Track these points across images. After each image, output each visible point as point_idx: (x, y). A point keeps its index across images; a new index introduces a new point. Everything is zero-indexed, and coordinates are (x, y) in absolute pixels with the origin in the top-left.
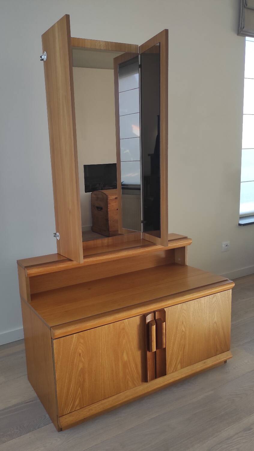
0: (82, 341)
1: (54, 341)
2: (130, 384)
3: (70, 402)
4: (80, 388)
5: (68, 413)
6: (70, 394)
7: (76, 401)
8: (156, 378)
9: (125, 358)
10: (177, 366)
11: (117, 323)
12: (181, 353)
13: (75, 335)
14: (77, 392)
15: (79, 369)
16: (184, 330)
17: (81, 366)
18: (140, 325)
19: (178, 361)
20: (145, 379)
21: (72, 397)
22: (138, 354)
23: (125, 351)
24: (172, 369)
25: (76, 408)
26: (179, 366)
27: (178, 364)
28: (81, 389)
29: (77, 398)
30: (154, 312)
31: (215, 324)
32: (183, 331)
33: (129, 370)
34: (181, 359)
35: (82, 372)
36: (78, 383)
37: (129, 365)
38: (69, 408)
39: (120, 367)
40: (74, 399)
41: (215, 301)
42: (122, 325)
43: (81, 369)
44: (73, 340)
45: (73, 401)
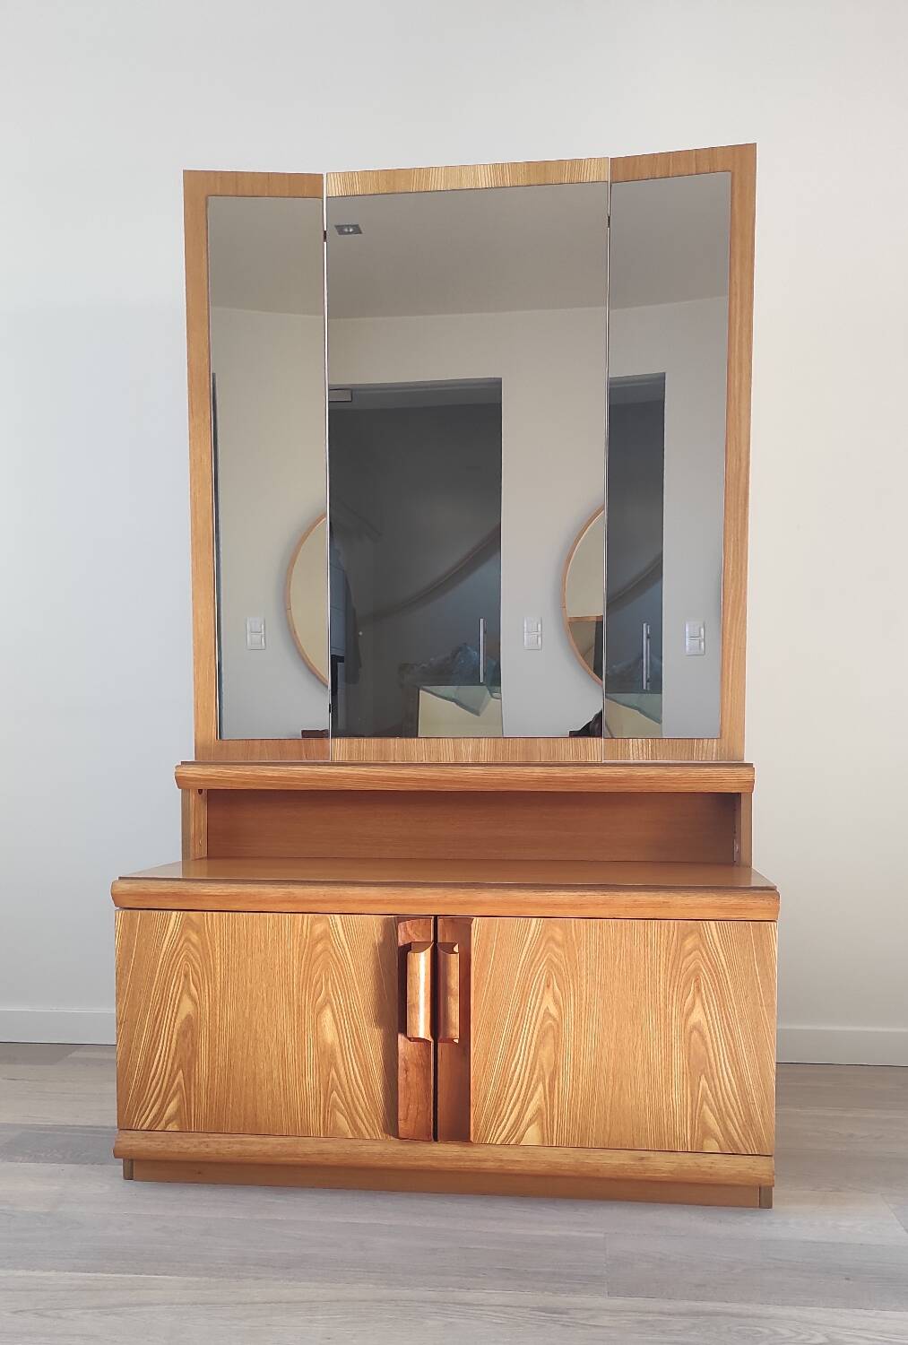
0: (194, 938)
1: (118, 914)
2: (342, 1122)
3: (153, 1099)
4: (181, 1074)
5: (143, 1128)
6: (154, 1077)
7: (170, 1102)
8: (436, 1139)
9: (330, 1035)
10: (522, 1129)
11: (303, 918)
12: (540, 1087)
13: (174, 913)
14: (174, 1081)
15: (182, 1016)
16: (553, 1011)
17: (187, 1007)
18: (381, 946)
19: (528, 1115)
20: (391, 1126)
21: (159, 1086)
22: (373, 1038)
23: (327, 1016)
24: (502, 1138)
25: (167, 1124)
26: (532, 1136)
27: (528, 1126)
28: (183, 1073)
29: (172, 1098)
30: (432, 918)
31: (695, 1034)
32: (547, 1014)
33: (337, 1072)
34: (539, 1110)
35: (190, 1026)
36: (175, 1053)
37: (339, 1061)
38: (148, 1116)
39: (310, 1053)
40: (162, 1094)
41: (695, 948)
42: (319, 928)
43: (188, 1018)
44: (170, 928)
45: (160, 1100)
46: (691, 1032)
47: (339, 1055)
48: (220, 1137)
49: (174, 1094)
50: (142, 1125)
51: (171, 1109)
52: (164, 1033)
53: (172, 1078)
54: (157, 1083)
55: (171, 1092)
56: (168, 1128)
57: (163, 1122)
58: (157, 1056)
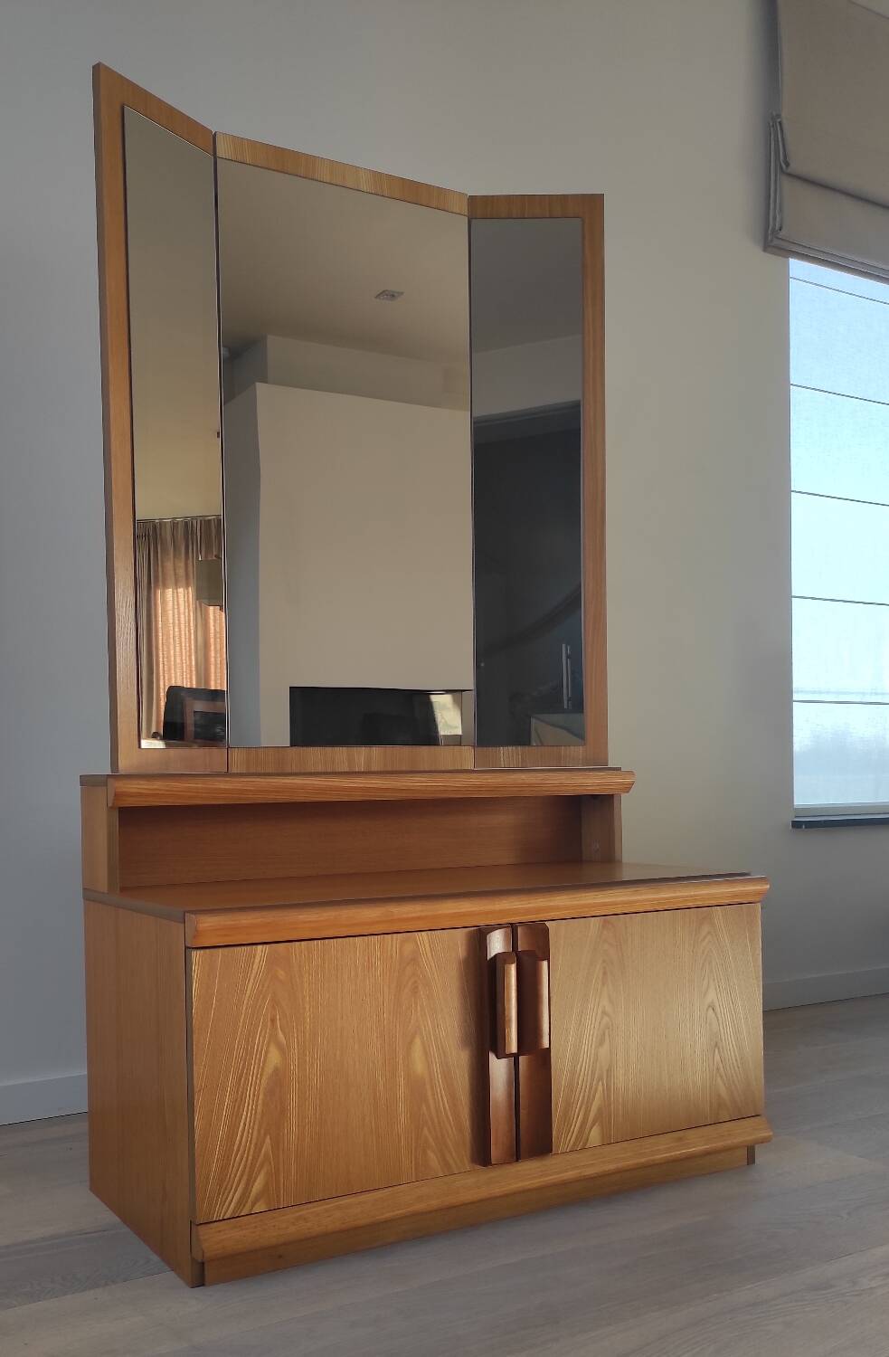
0: (281, 973)
1: (196, 956)
2: (433, 1158)
3: (237, 1178)
4: (268, 1140)
5: (227, 1216)
6: (238, 1150)
7: (255, 1181)
8: (517, 1160)
9: (419, 1064)
10: (587, 1131)
11: (392, 939)
12: (600, 1088)
13: (260, 947)
14: (260, 1151)
15: (269, 1070)
16: (609, 1009)
17: (274, 1058)
18: (466, 962)
19: (591, 1115)
20: (482, 1155)
21: (243, 1161)
22: (460, 1059)
23: (418, 1041)
24: (570, 1146)
25: (254, 1204)
26: (595, 1136)
27: (593, 1125)
28: (271, 1139)
29: (259, 1171)
30: (513, 928)
31: (711, 1011)
33: (428, 1107)
34: (600, 1110)
35: (279, 1081)
36: (262, 1118)
37: (429, 1093)
38: (232, 1201)
39: (402, 1091)
40: (247, 1169)
41: (709, 933)
42: (409, 948)
43: (276, 1070)
44: (255, 967)
45: (245, 1178)
46: (707, 1010)
47: (428, 1087)
48: (314, 1207)
49: (262, 1166)
50: (225, 1213)
51: (258, 1186)
52: (250, 1092)
53: (259, 1147)
54: (241, 1160)
55: (258, 1164)
56: (256, 1210)
57: (249, 1204)
58: (242, 1124)
